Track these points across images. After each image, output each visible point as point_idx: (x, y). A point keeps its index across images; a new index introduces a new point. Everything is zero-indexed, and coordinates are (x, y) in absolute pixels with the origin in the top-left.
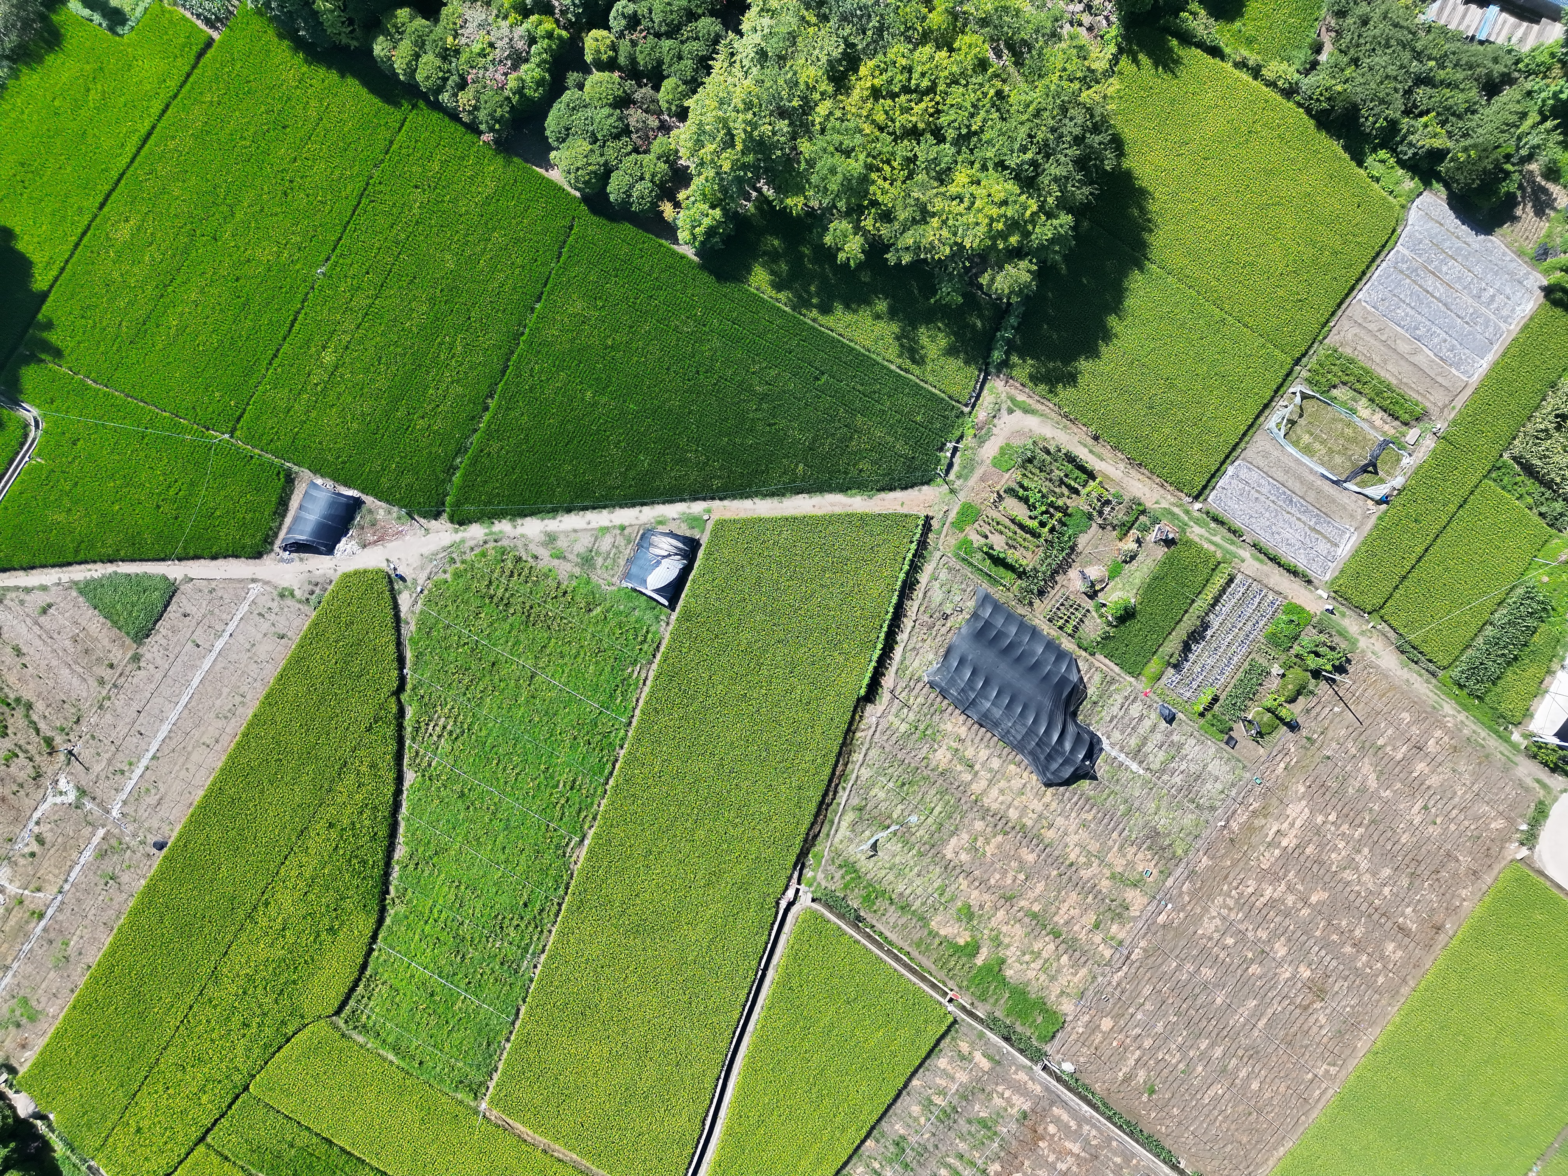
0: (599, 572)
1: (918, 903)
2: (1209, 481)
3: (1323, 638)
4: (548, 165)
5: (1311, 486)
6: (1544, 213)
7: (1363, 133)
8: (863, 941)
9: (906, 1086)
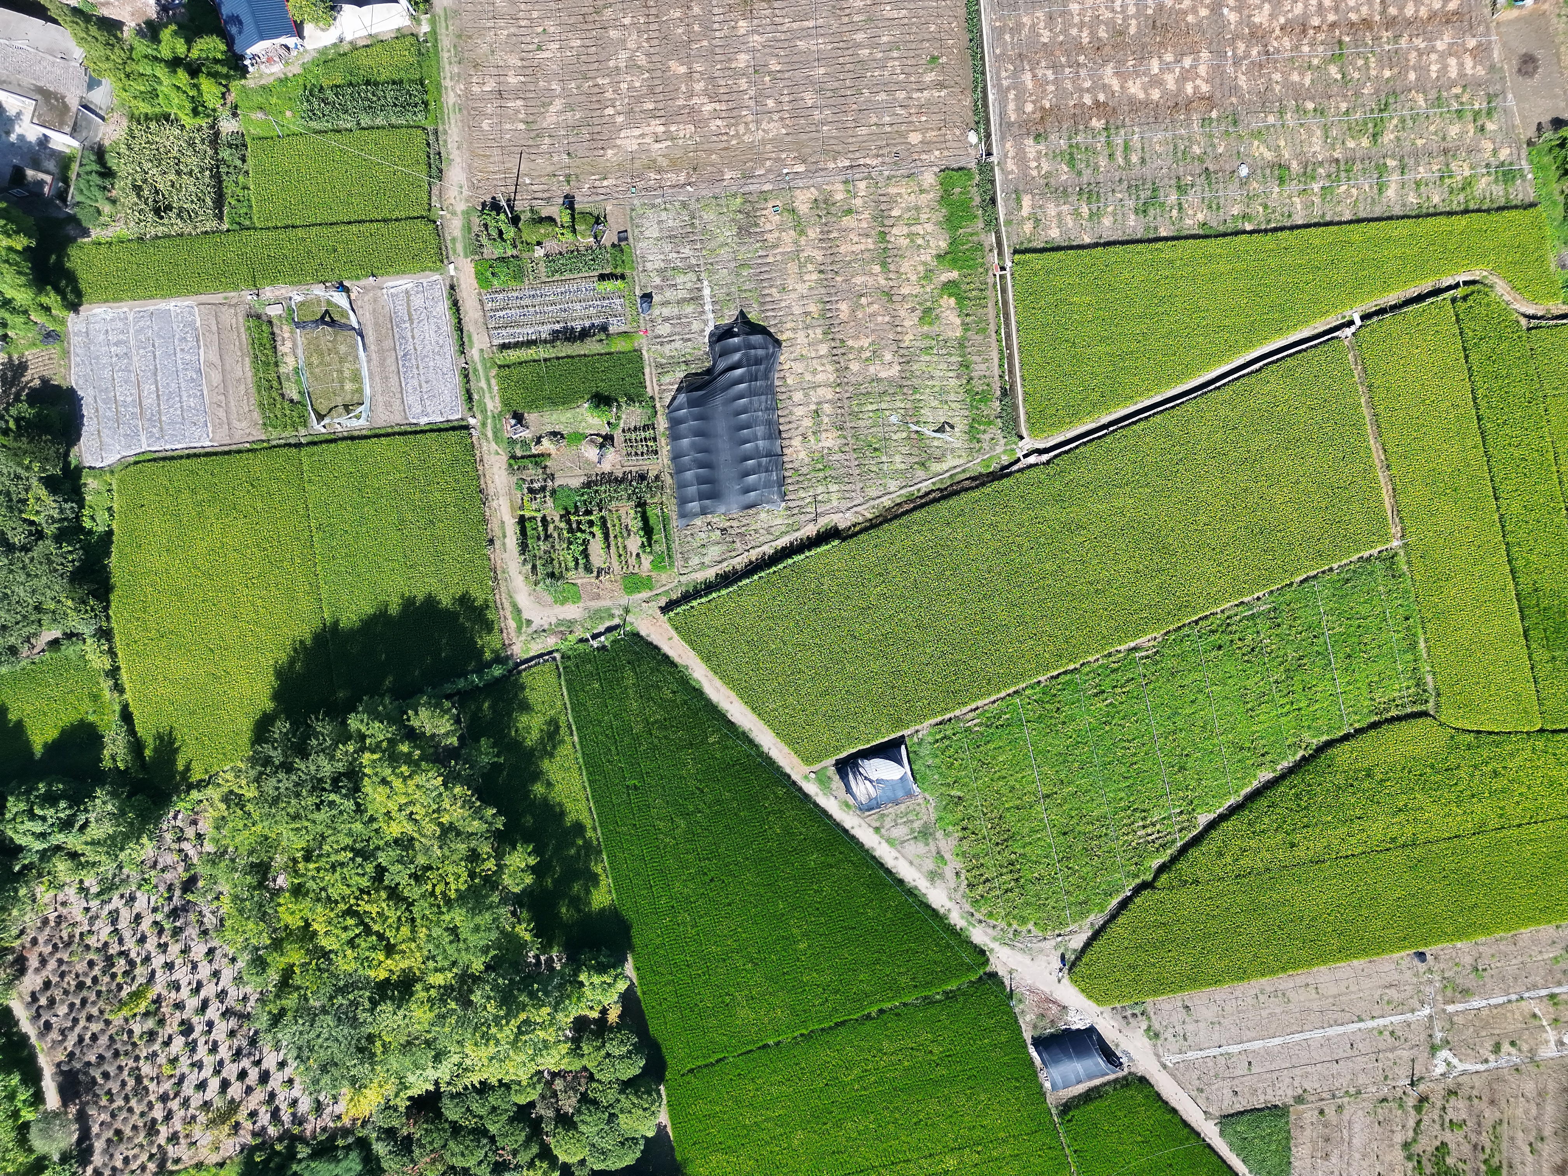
0: (925, 818)
1: (954, 359)
2: (447, 430)
3: (484, 240)
4: (661, 1130)
5: (381, 351)
6: (21, 363)
7: (86, 552)
8: (1018, 374)
9: (1096, 245)
